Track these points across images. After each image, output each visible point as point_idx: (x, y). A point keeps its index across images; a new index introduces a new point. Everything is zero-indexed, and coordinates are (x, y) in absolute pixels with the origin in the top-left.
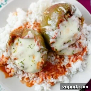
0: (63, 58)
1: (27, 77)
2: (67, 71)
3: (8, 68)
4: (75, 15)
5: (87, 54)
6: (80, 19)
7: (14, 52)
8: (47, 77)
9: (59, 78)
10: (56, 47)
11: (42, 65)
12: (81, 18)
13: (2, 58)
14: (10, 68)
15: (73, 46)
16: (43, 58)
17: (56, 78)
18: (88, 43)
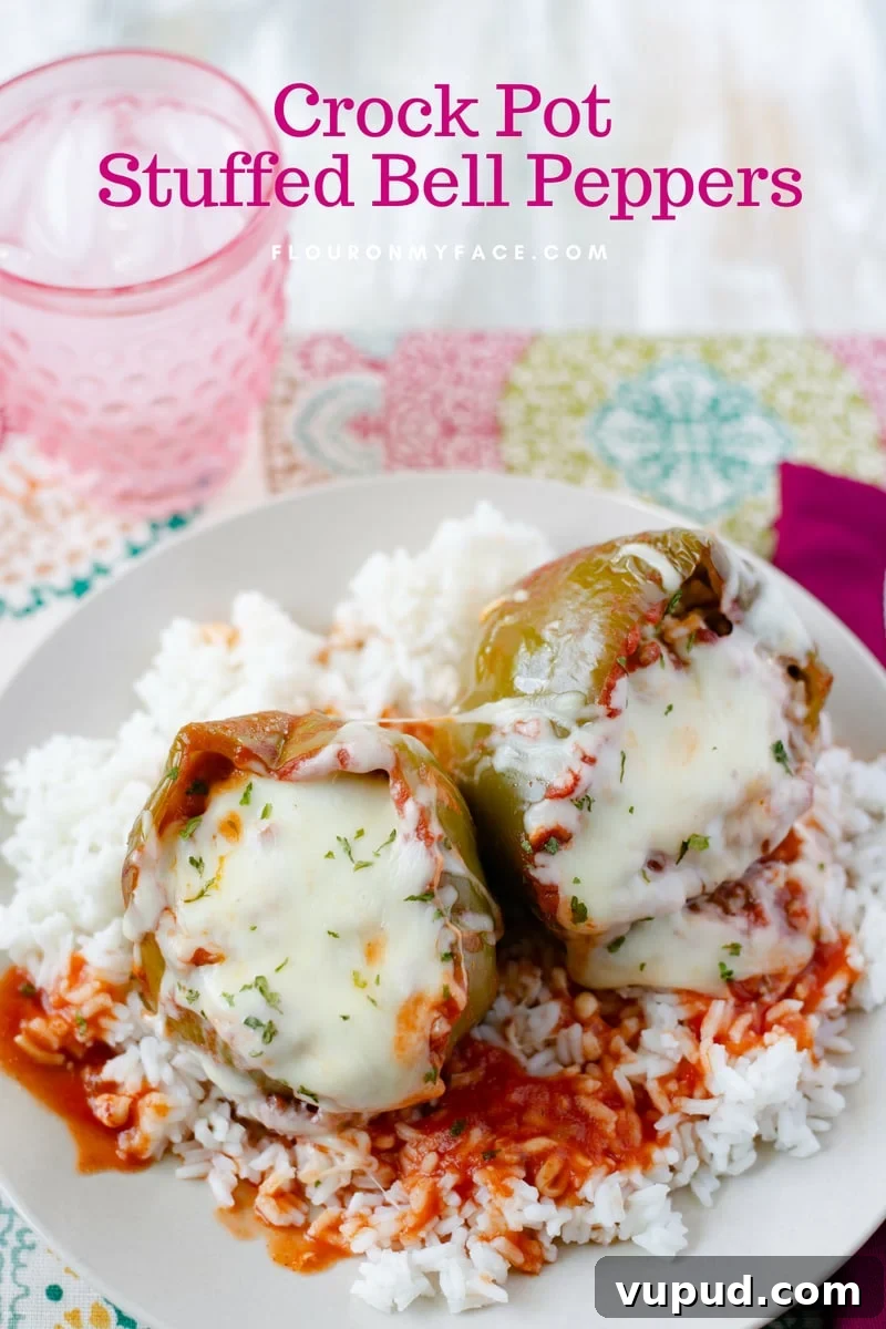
0: (631, 1024)
1: (282, 1174)
2: (665, 1142)
3: (111, 1087)
4: (752, 632)
5: (852, 1009)
6: (794, 672)
7: (202, 894)
8: (477, 1177)
9: (587, 1190)
10: (577, 881)
11: (442, 1027)
12: (803, 665)
13: (64, 984)
14: (131, 1084)
15: (727, 911)
16: (457, 964)
17: (565, 1191)
18: (862, 910)
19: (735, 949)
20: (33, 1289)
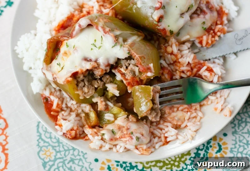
15: (198, 15)
19: (204, 23)
20: (91, 162)
